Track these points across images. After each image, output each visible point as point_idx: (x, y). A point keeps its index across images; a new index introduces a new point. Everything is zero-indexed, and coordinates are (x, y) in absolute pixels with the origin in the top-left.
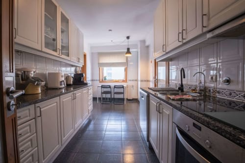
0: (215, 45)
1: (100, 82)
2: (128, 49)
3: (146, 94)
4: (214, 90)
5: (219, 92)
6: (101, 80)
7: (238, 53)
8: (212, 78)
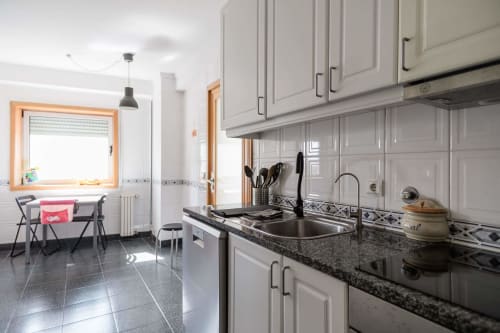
0: (380, 114)
1: (13, 189)
2: (129, 91)
3: (217, 233)
4: (379, 213)
5: (390, 219)
6: (17, 182)
7: (436, 138)
8: (373, 187)
